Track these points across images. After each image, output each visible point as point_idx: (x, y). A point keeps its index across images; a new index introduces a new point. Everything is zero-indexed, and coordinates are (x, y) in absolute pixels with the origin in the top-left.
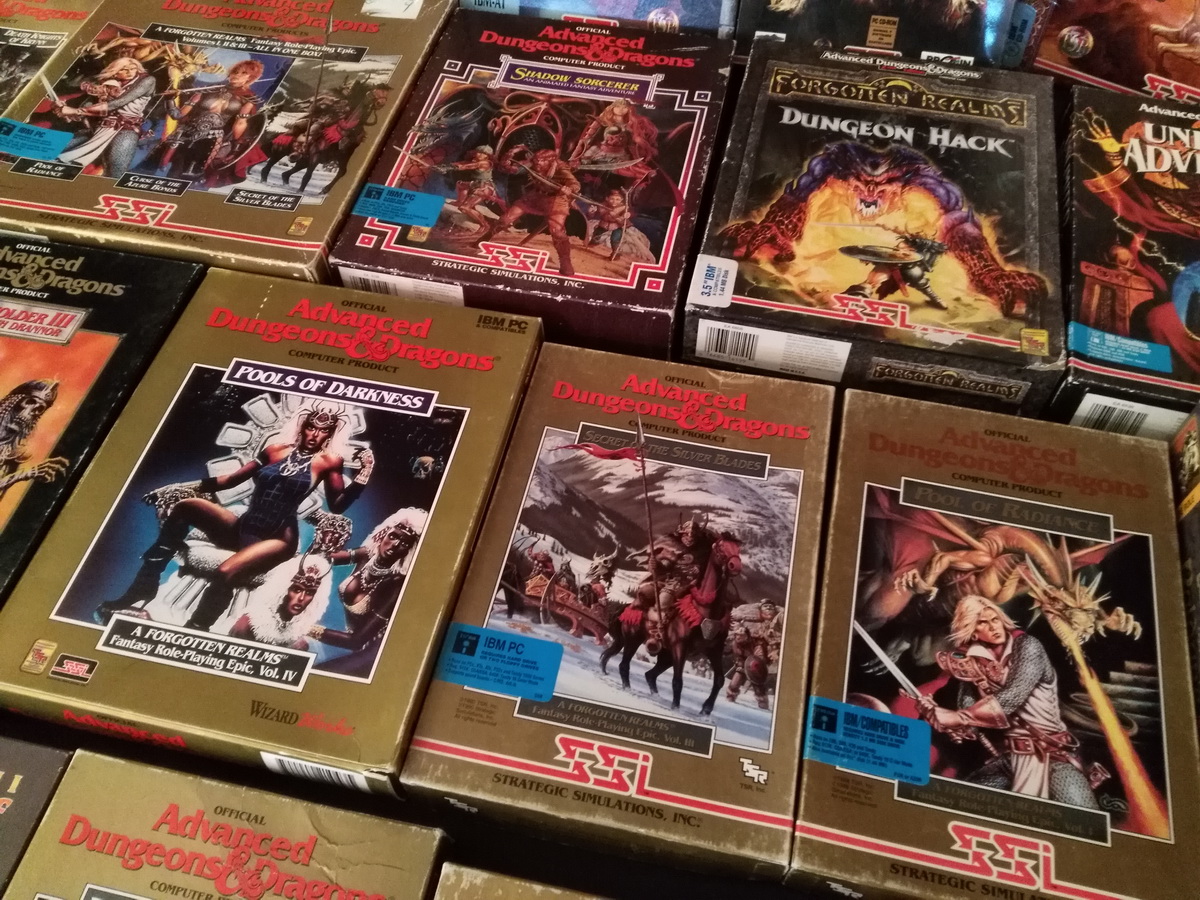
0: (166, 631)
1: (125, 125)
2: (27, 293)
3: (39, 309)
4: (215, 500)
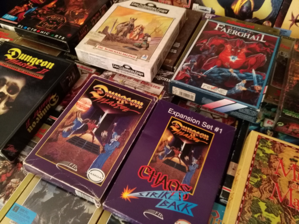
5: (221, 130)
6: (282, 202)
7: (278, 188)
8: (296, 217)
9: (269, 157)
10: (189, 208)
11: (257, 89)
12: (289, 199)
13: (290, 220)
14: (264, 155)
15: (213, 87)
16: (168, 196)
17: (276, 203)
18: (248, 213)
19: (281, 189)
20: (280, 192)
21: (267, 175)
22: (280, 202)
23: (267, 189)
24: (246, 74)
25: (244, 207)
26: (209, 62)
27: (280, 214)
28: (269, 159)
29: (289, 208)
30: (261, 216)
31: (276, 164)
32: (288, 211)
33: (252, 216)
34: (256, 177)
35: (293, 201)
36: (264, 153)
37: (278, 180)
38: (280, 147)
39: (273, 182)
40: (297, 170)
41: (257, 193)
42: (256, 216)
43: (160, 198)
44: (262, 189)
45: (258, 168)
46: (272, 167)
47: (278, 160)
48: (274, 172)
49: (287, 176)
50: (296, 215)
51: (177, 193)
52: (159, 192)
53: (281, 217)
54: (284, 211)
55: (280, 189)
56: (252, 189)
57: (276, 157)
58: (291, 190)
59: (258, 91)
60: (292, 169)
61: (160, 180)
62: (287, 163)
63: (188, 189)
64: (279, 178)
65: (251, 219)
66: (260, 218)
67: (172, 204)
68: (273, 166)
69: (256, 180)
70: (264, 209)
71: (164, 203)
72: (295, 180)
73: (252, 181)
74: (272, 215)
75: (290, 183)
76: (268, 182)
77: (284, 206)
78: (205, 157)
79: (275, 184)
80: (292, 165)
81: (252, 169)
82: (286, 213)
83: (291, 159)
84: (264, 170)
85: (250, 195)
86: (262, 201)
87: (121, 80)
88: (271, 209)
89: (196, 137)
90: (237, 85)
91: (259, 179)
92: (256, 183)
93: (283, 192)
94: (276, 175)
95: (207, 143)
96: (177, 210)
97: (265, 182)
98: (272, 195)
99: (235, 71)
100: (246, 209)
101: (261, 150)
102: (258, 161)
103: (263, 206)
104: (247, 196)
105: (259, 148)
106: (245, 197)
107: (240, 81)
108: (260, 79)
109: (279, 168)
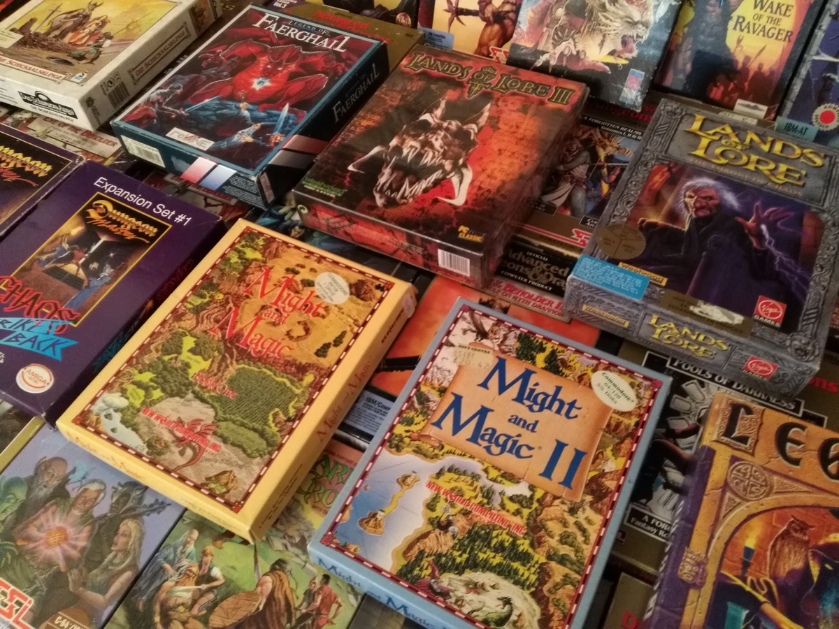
0: (663, 522)
1: (577, 183)
2: (539, 285)
3: (548, 297)
4: (676, 444)
5: (189, 219)
6: (230, 338)
7: (236, 314)
8: (241, 361)
9: (247, 264)
10: (58, 348)
11: (273, 141)
12: (246, 334)
13: (227, 367)
14: (240, 261)
15: (191, 135)
16: (28, 326)
17: (216, 338)
18: (154, 352)
19: (241, 318)
20: (235, 323)
21: (225, 294)
22: (226, 337)
23: (213, 316)
24: (268, 113)
25: (150, 344)
26: (208, 88)
27: (214, 357)
28: (246, 267)
29: (237, 348)
30: (176, 358)
31: (255, 276)
32: (233, 352)
33: (158, 358)
34: (202, 296)
35: (252, 336)
36: (240, 258)
37: (243, 304)
38: (277, 249)
39: (231, 305)
40: (289, 288)
41: (189, 322)
42: (166, 358)
43: (11, 329)
44: (203, 317)
45: (215, 281)
46: (244, 281)
47: (262, 271)
48: (242, 290)
49: (265, 298)
50: (242, 359)
51: (46, 323)
52: (14, 320)
53: (213, 361)
54: (226, 351)
55: (238, 318)
56: (183, 314)
57: (262, 264)
58: (258, 319)
59: (272, 145)
60: (280, 286)
61: (24, 300)
62: (278, 273)
63: (72, 316)
64: (248, 300)
65: (155, 362)
66: (173, 361)
67: (30, 340)
68: (247, 279)
69: (198, 301)
70: (189, 348)
71: (16, 337)
72: (276, 303)
73: (190, 303)
74: (199, 358)
75: (263, 307)
76: (222, 306)
77: (229, 345)
78: (131, 264)
79: (234, 309)
80: (284, 280)
81: (202, 283)
82: (227, 355)
83: (288, 270)
84: (226, 286)
85: (176, 324)
86: (192, 336)
87: (44, 129)
88: (202, 348)
89: (131, 230)
90: (240, 132)
91: (207, 299)
92: (197, 306)
93: (241, 323)
94: (245, 294)
95: (147, 242)
96: (34, 350)
97: (215, 305)
98: (217, 326)
99: (251, 107)
100: (152, 347)
101: (239, 252)
102: (221, 270)
103: (189, 342)
104: (167, 325)
105: (236, 250)
106: (164, 328)
107: (250, 126)
108: (291, 121)
109: (258, 283)
